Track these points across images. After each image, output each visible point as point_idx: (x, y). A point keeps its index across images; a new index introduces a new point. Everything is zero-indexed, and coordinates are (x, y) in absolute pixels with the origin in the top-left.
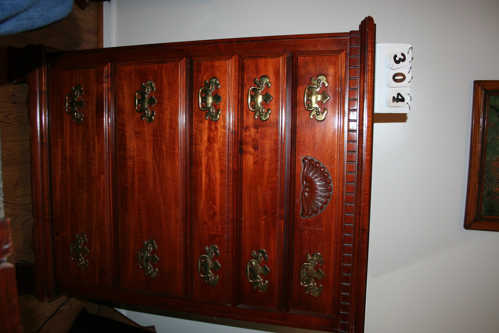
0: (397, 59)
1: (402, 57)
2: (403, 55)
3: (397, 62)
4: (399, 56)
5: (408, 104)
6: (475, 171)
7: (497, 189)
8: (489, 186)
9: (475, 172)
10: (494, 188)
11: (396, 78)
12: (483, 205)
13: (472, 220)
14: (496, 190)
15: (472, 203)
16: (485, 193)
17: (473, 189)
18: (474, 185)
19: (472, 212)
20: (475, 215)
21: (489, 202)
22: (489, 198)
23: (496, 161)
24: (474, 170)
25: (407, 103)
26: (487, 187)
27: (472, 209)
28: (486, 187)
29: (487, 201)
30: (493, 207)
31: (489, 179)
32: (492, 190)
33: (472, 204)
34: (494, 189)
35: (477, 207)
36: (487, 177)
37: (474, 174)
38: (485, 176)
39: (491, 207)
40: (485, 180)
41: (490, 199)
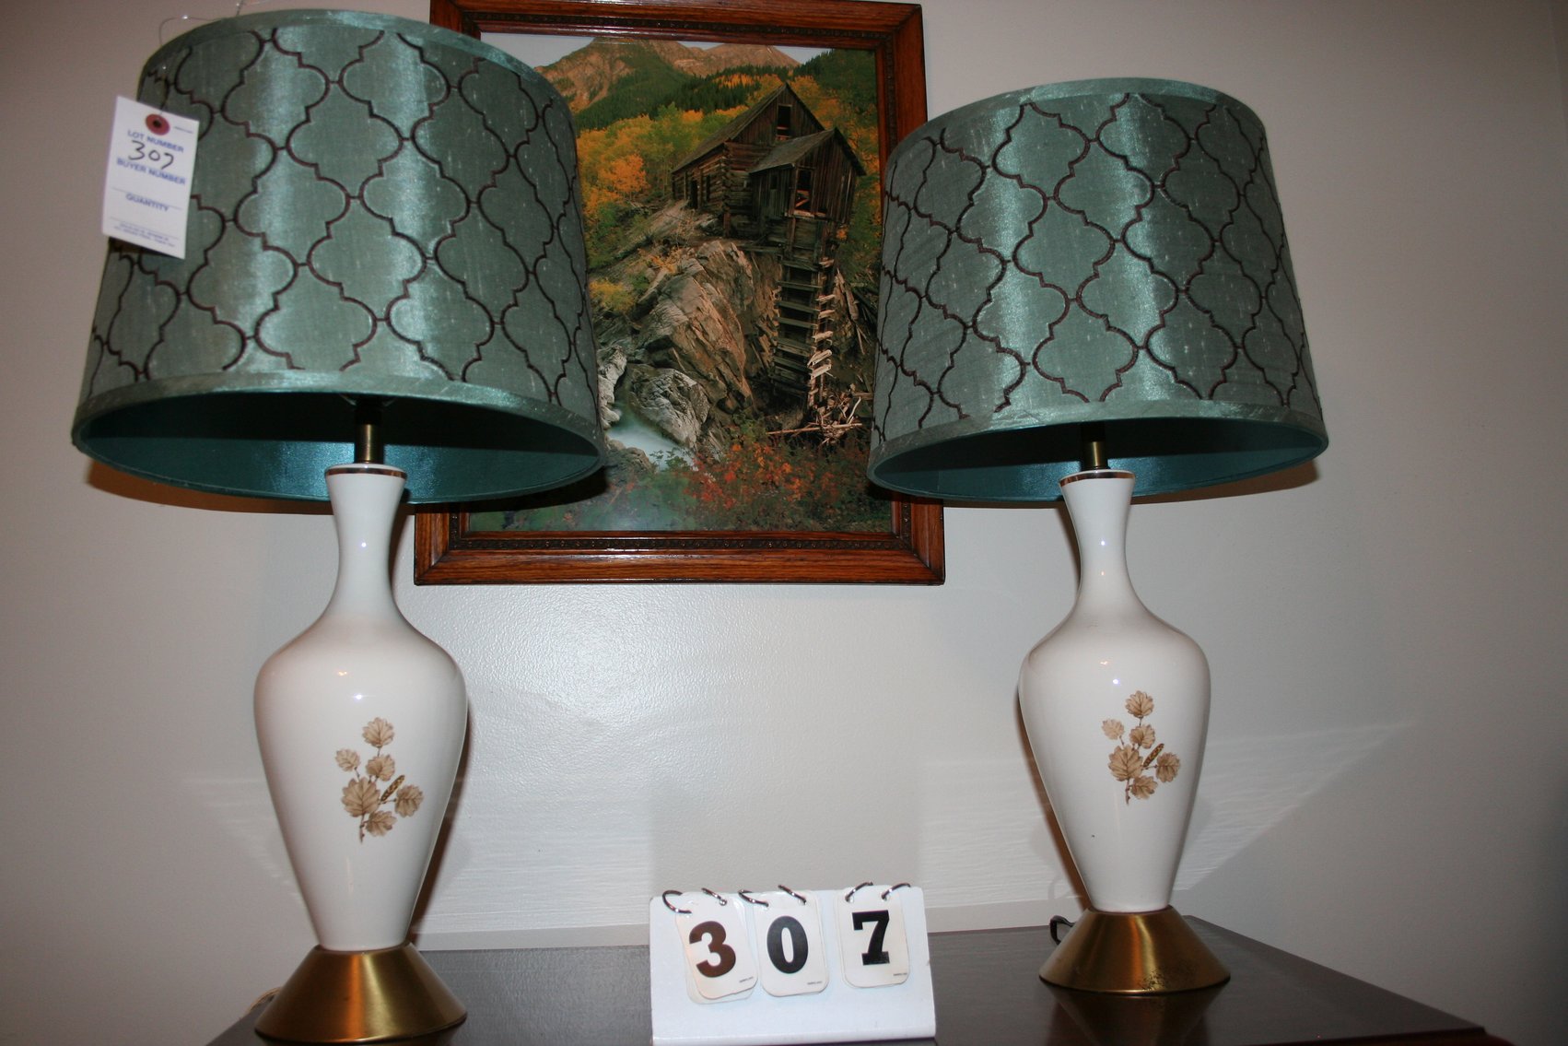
0: (715, 960)
1: (707, 938)
2: (695, 936)
3: (729, 959)
4: (703, 951)
5: (888, 892)
6: (737, 563)
7: (795, 486)
8: (787, 513)
9: (743, 563)
10: (795, 496)
11: (789, 955)
12: (854, 527)
13: (914, 560)
14: (799, 488)
15: (852, 563)
16: (811, 523)
17: (801, 567)
18: (789, 564)
19: (886, 564)
20: (894, 552)
21: (844, 507)
22: (830, 511)
23: (698, 497)
24: (733, 566)
25: (884, 897)
26: (793, 519)
27: (871, 563)
28: (790, 521)
29: (841, 515)
30: (861, 494)
31: (762, 514)
32: (800, 503)
33: (856, 563)
34: (797, 496)
35: (864, 548)
36: (756, 523)
37: (749, 566)
38: (754, 528)
39: (859, 500)
40: (767, 527)
41: (831, 507)
